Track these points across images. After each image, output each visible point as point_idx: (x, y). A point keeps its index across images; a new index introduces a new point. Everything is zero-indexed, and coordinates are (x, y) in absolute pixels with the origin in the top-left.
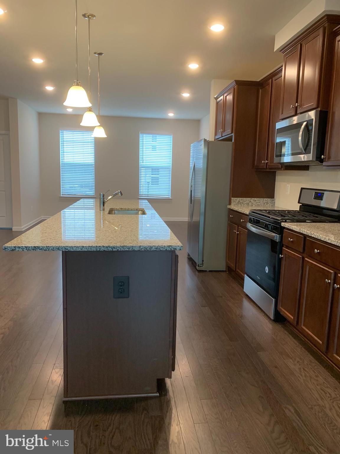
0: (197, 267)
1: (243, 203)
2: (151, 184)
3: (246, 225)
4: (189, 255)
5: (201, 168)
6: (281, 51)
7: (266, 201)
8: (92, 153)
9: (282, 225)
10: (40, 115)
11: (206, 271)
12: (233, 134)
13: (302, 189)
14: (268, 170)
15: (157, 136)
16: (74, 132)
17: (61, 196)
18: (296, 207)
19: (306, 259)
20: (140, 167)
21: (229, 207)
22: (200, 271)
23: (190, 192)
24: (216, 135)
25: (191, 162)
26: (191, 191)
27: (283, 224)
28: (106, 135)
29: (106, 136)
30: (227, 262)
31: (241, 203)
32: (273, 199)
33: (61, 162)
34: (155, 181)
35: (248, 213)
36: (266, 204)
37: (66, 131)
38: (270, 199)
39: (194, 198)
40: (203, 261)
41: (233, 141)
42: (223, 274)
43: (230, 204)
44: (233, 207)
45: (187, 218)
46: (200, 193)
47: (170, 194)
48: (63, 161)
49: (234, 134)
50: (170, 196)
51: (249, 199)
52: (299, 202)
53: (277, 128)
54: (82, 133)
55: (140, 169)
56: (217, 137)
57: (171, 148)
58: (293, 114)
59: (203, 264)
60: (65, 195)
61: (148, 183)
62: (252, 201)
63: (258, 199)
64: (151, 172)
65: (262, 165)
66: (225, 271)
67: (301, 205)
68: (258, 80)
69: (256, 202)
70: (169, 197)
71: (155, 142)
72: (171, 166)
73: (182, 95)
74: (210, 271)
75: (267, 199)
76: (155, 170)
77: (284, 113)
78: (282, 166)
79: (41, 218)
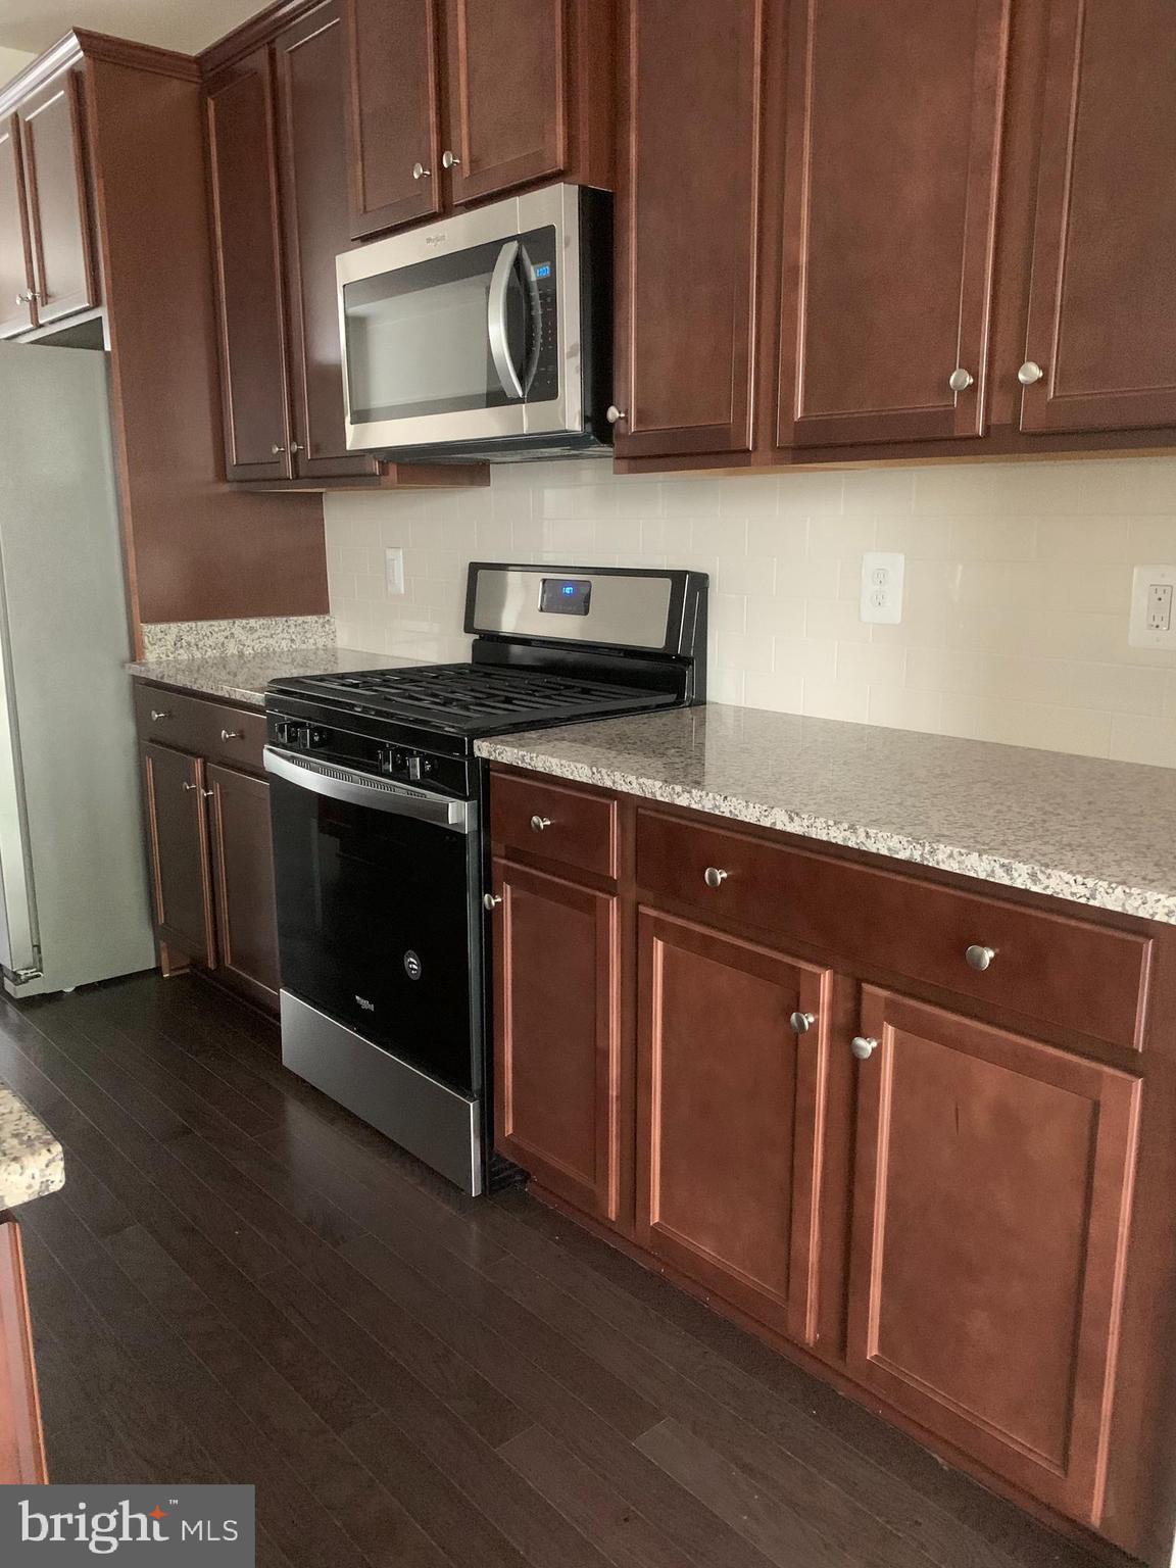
1: (201, 644)
3: (255, 755)
7: (299, 629)
9: (477, 753)
12: (102, 312)
13: (475, 568)
19: (645, 910)
21: (135, 668)
27: (483, 749)
31: (189, 644)
32: (327, 618)
35: (250, 697)
36: (298, 641)
38: (315, 618)
41: (108, 347)
43: (138, 655)
44: (155, 668)
49: (109, 308)
51: (224, 623)
52: (469, 630)
53: (341, 281)
63: (262, 621)
67: (477, 637)
68: (192, 55)
69: (256, 635)
75: (300, 619)
77: (372, 208)
78: (384, 467)
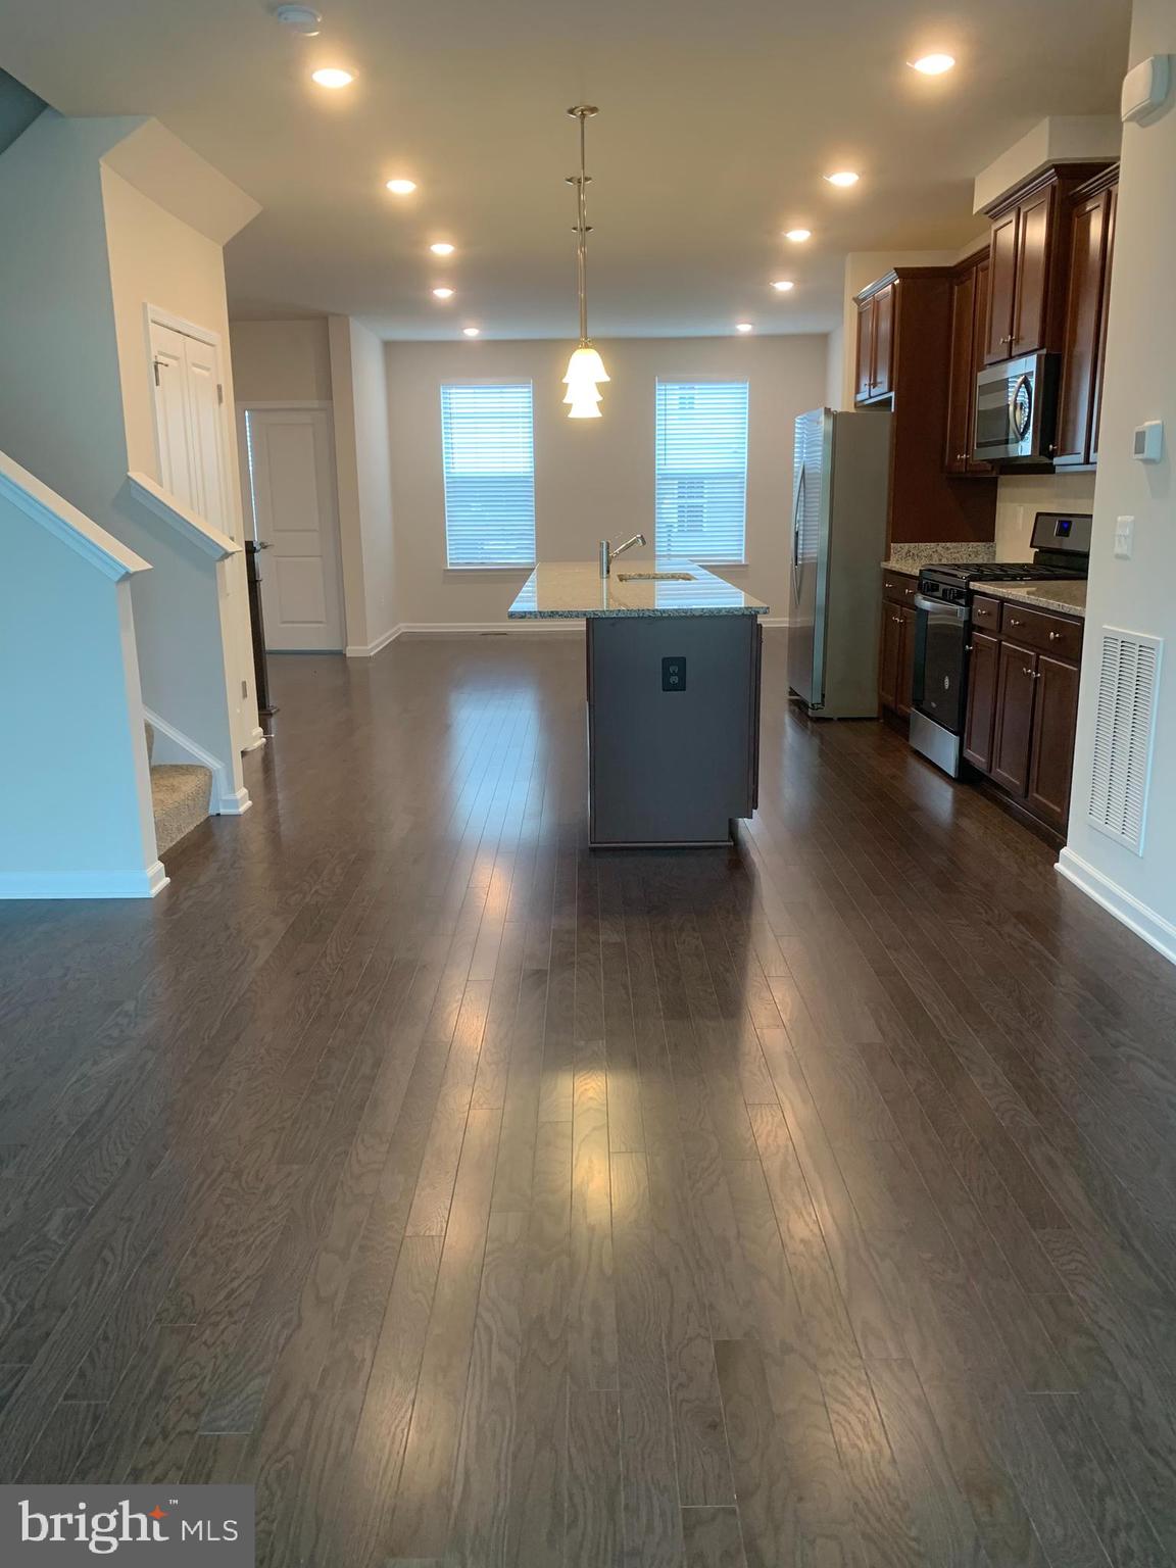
0: (810, 712)
1: (920, 555)
2: (676, 530)
3: (913, 599)
4: (792, 692)
5: (817, 473)
6: (987, 213)
7: (974, 549)
8: (525, 450)
10: (389, 346)
11: (831, 719)
12: (893, 394)
13: (1038, 514)
14: (969, 475)
15: (697, 387)
16: (477, 391)
17: (449, 567)
18: (1027, 556)
19: (1004, 643)
20: (657, 477)
21: (884, 565)
22: (819, 720)
23: (793, 534)
24: (858, 391)
25: (796, 460)
26: (797, 533)
28: (601, 412)
29: (600, 415)
30: (880, 697)
31: (913, 554)
32: (992, 544)
33: (445, 475)
34: (692, 517)
35: (916, 572)
36: (973, 556)
37: (457, 388)
38: (985, 543)
39: (803, 559)
40: (823, 696)
41: (893, 409)
42: (874, 726)
43: (887, 558)
44: (894, 564)
45: (787, 619)
46: (816, 545)
47: (743, 552)
48: (452, 471)
49: (895, 393)
50: (743, 558)
51: (933, 544)
52: (1032, 546)
53: (979, 383)
54: (499, 390)
55: (657, 482)
56: (860, 397)
57: (745, 423)
58: (1006, 356)
59: (823, 703)
60: (458, 564)
61: (668, 526)
62: (939, 549)
63: (954, 544)
64: (676, 491)
65: (957, 464)
66: (877, 719)
67: (1037, 550)
68: (952, 265)
69: (949, 552)
70: (741, 561)
71: (690, 408)
72: (746, 470)
73: (773, 288)
74: (839, 719)
75: (975, 544)
76: (691, 483)
77: (992, 351)
78: (993, 468)
79: (399, 629)
